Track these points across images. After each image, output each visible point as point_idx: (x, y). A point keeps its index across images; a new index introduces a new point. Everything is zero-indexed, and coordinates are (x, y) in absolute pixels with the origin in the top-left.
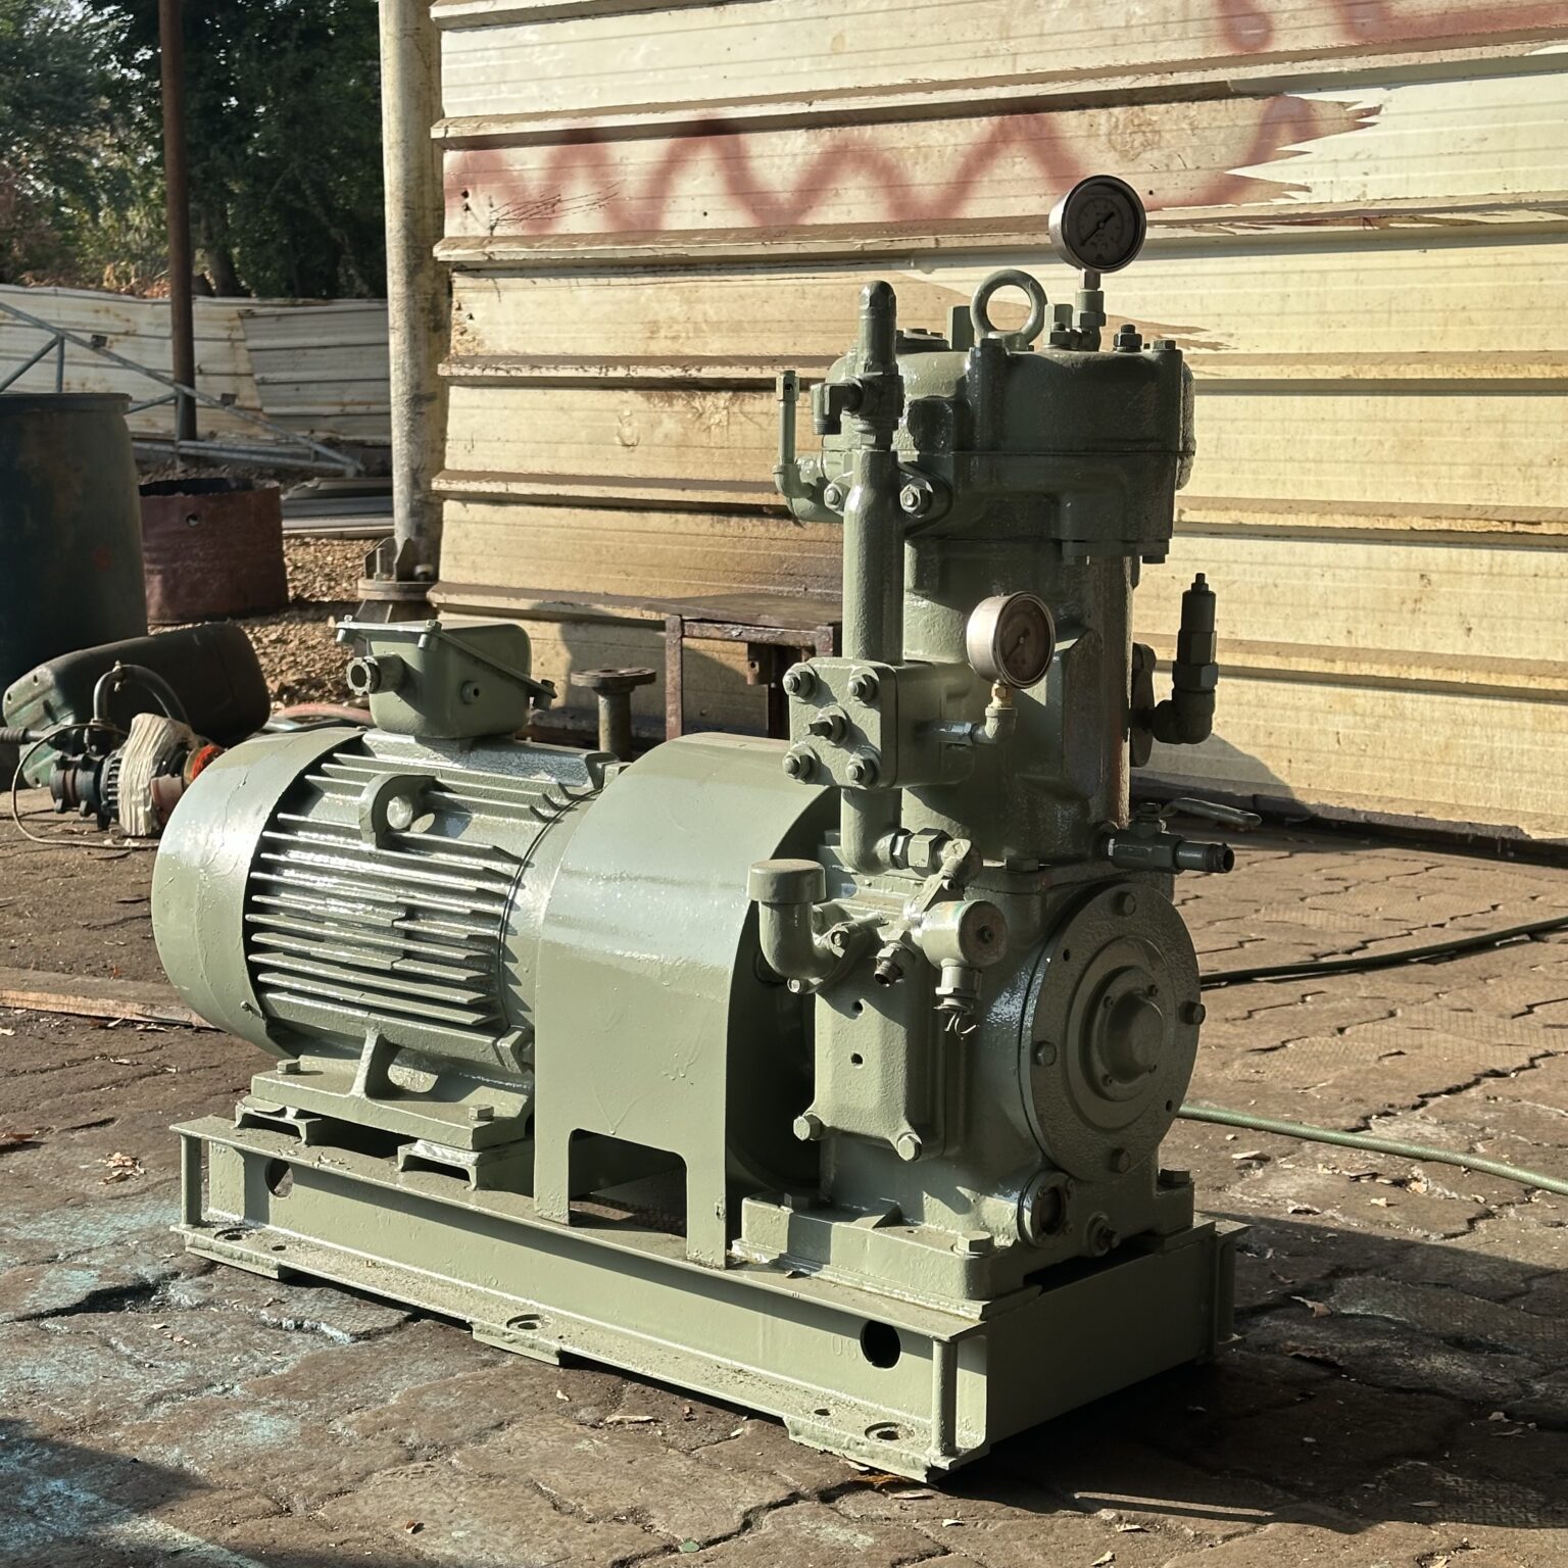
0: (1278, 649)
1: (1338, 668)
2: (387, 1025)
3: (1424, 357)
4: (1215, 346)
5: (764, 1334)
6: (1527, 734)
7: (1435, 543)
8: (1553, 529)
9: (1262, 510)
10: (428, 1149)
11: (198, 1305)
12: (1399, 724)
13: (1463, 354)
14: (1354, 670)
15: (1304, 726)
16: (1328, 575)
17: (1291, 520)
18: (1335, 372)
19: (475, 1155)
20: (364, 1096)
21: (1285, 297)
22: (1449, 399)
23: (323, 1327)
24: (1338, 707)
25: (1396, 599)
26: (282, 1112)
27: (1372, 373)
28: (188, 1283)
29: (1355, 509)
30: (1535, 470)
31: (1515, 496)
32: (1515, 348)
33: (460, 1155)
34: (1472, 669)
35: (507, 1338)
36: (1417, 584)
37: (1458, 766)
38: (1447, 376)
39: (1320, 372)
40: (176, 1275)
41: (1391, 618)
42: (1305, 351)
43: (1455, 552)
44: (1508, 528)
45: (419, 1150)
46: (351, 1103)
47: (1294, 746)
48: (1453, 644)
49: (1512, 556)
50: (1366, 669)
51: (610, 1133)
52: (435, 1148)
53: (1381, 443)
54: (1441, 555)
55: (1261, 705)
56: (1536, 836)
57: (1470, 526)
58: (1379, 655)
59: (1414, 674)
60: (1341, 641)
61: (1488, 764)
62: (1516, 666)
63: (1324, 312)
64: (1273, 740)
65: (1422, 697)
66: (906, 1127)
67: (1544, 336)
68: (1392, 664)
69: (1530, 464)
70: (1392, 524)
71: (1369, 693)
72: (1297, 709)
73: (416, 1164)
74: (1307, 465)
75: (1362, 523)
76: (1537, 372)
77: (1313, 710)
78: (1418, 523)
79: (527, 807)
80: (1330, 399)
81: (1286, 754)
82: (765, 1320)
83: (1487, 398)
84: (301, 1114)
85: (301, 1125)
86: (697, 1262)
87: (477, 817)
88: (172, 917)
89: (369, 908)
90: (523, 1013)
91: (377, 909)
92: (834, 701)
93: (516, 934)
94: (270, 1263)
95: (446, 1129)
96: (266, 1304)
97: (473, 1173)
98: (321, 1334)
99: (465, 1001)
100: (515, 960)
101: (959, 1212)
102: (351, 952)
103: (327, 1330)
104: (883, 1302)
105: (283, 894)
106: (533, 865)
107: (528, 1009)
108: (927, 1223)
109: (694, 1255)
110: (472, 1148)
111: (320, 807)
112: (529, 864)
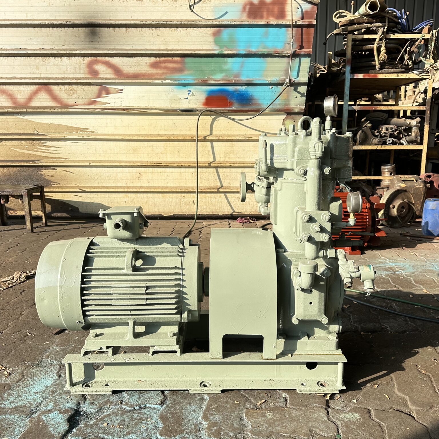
0: (113, 188)
1: (126, 190)
2: (137, 319)
3: (136, 135)
4: (93, 132)
5: (277, 370)
6: (161, 199)
7: (142, 168)
8: (164, 165)
9: (107, 163)
10: (161, 348)
11: (98, 411)
12: (137, 199)
13: (144, 135)
14: (129, 190)
15: (119, 201)
16: (121, 174)
17: (114, 164)
18: (121, 137)
19: (178, 346)
20: (133, 338)
21: (107, 123)
22: (142, 142)
23: (148, 405)
24: (125, 197)
25: (135, 178)
26: (101, 348)
27: (128, 138)
28: (86, 404)
29: (126, 162)
30: (159, 155)
31: (156, 159)
32: (154, 134)
33: (173, 347)
34: (151, 189)
35: (203, 390)
36: (139, 175)
37: (149, 205)
38: (142, 138)
39: (117, 137)
40: (79, 403)
41: (134, 181)
42: (112, 133)
43: (145, 169)
44: (156, 165)
45: (156, 349)
46: (128, 341)
48: (147, 185)
49: (156, 169)
50: (131, 190)
51: (237, 334)
52: (162, 347)
53: (129, 150)
54: (143, 169)
55: (109, 198)
56: (165, 215)
57: (149, 164)
58: (133, 187)
59: (141, 190)
60: (125, 185)
61: (154, 205)
62: (159, 188)
63: (116, 126)
64: (112, 204)
65: (141, 194)
66: (324, 316)
67: (158, 132)
68: (136, 189)
69: (158, 154)
70: (134, 164)
71: (131, 194)
72: (117, 198)
73: (155, 353)
74: (115, 154)
75: (128, 164)
76: (159, 138)
77: (120, 198)
78: (139, 164)
79: (176, 254)
80: (118, 142)
82: (277, 367)
83: (149, 142)
84: (108, 348)
85: (110, 350)
86: (268, 359)
87: (157, 258)
88: (46, 302)
89: (132, 289)
90: (188, 307)
91: (135, 289)
92: (316, 221)
93: (185, 287)
94: (108, 390)
95: (166, 341)
96: (120, 403)
97: (179, 351)
98: (149, 407)
99: (174, 308)
100: (186, 294)
101: (324, 330)
102: (126, 302)
103: (150, 406)
104: (319, 356)
105: (92, 289)
106: (185, 269)
107: (190, 305)
108: (316, 335)
109: (266, 358)
110: (177, 344)
111: (97, 263)
112: (183, 269)
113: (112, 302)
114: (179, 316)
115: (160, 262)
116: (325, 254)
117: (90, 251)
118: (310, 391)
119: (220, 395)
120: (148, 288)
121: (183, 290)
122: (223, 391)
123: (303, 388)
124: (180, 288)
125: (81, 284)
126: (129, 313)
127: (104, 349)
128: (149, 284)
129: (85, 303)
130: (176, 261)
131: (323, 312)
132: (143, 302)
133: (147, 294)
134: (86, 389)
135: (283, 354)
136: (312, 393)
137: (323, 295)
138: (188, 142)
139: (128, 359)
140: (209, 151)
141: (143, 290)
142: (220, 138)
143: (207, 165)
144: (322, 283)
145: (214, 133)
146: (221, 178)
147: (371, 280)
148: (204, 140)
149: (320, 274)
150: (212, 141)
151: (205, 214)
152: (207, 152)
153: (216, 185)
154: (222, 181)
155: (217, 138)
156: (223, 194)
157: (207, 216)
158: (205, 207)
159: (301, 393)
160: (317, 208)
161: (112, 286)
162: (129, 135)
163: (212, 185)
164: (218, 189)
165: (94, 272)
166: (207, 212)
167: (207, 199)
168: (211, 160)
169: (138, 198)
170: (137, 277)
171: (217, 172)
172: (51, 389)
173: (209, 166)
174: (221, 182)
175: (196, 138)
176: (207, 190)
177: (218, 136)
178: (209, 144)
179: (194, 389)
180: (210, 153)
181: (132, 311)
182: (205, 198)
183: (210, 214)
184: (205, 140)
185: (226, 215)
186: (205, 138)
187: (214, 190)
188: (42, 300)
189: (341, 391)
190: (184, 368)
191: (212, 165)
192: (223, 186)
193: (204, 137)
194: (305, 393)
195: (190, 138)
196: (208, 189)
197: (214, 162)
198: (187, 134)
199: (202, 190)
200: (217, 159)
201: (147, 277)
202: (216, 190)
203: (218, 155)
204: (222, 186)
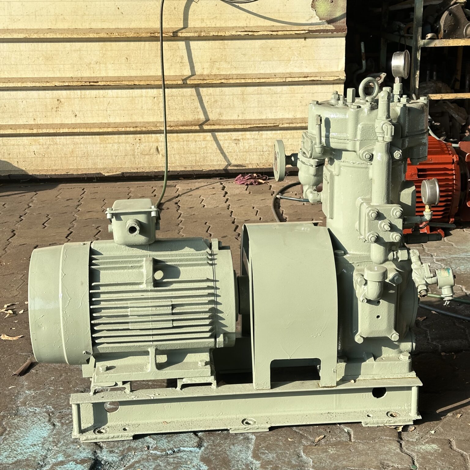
0: (11, 127)
1: (35, 131)
2: (160, 345)
3: (50, 30)
5: (336, 400)
6: (98, 145)
7: (61, 89)
8: (102, 84)
10: (191, 380)
11: (122, 459)
12: (55, 146)
13: (64, 29)
14: (40, 131)
15: (22, 150)
16: (24, 102)
17: (11, 85)
18: (22, 36)
19: (213, 377)
20: (157, 370)
22: (60, 44)
23: (182, 448)
24: (33, 143)
25: (50, 108)
26: (116, 384)
27: (35, 36)
28: (104, 453)
29: (33, 80)
30: (92, 66)
31: (87, 74)
32: (81, 27)
33: (206, 378)
34: (80, 127)
35: (246, 429)
36: (57, 102)
37: (77, 157)
38: (62, 37)
39: (15, 36)
40: (95, 452)
41: (49, 114)
42: (6, 28)
43: (68, 92)
44: (88, 84)
45: (186, 381)
46: (151, 373)
47: (18, 157)
48: (72, 120)
49: (88, 92)
50: (44, 131)
51: (289, 358)
52: (193, 379)
53: (38, 58)
54: (64, 93)
55: (4, 145)
56: (106, 175)
57: (75, 84)
58: (47, 126)
59: (62, 131)
60: (32, 122)
61: (86, 156)
62: (94, 125)
63: (11, 15)
64: (10, 156)
65: (62, 137)
66: (394, 332)
67: (90, 24)
68: (54, 129)
69: (90, 63)
70: (48, 85)
71: (44, 138)
72: (18, 145)
73: (184, 386)
74: (12, 66)
75: (37, 85)
76: (92, 36)
77: (24, 145)
78: (57, 84)
79: (205, 262)
81: (17, 160)
82: (336, 396)
83: (74, 43)
84: (124, 383)
85: (128, 386)
86: (326, 387)
87: (181, 269)
88: (44, 328)
89: (154, 308)
90: (223, 328)
91: (158, 308)
92: (385, 218)
93: (221, 304)
94: (129, 435)
95: (198, 372)
96: (146, 449)
97: (214, 383)
98: (184, 451)
99: (208, 330)
100: (222, 312)
101: (394, 349)
102: (147, 325)
103: (185, 449)
104: (388, 381)
105: (103, 311)
106: (218, 281)
107: (227, 327)
108: (384, 356)
109: (324, 385)
110: (212, 375)
111: (105, 277)
112: (216, 281)
113: (130, 326)
114: (213, 340)
115: (185, 273)
116: (395, 257)
117: (93, 261)
118: (378, 423)
119: (268, 433)
120: (173, 306)
121: (218, 308)
122: (271, 429)
123: (368, 420)
124: (213, 306)
125: (90, 305)
126: (151, 338)
127: (120, 385)
128: (175, 302)
129: (96, 328)
130: (206, 272)
131: (393, 327)
132: (170, 325)
133: (173, 314)
134: (99, 436)
135: (343, 380)
136: (381, 425)
137: (393, 306)
138: (145, 41)
139: (154, 396)
140: (182, 58)
141: (169, 310)
142: (203, 34)
143: (180, 82)
144: (391, 292)
145: (191, 24)
146: (206, 104)
147: (450, 286)
148: (173, 38)
149: (390, 281)
150: (187, 40)
151: (179, 169)
152: (179, 60)
153: (197, 117)
154: (207, 110)
155: (196, 35)
156: (210, 134)
157: (181, 173)
158: (177, 157)
159: (366, 426)
160: (385, 201)
161: (129, 305)
162: (38, 31)
163: (190, 118)
164: (201, 125)
165: (102, 289)
166: (181, 166)
167: (182, 143)
168: (187, 72)
169: (56, 144)
170: (159, 293)
171: (199, 95)
172: (51, 439)
173: (184, 85)
174: (205, 113)
175: (159, 35)
176: (181, 128)
177: (199, 30)
178: (182, 44)
179: (236, 427)
180: (184, 61)
181: (154, 337)
182: (178, 141)
183: (187, 169)
184: (175, 37)
185: (216, 170)
186: (175, 33)
187: (193, 128)
188: (40, 327)
189: (416, 422)
190: (221, 403)
191: (188, 82)
192: (209, 120)
193: (173, 33)
194: (372, 426)
195: (149, 35)
196: (182, 126)
197: (192, 78)
198: (143, 27)
199: (172, 129)
200: (198, 71)
201: (171, 293)
202: (197, 128)
203: (199, 64)
204: (207, 120)
